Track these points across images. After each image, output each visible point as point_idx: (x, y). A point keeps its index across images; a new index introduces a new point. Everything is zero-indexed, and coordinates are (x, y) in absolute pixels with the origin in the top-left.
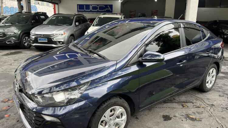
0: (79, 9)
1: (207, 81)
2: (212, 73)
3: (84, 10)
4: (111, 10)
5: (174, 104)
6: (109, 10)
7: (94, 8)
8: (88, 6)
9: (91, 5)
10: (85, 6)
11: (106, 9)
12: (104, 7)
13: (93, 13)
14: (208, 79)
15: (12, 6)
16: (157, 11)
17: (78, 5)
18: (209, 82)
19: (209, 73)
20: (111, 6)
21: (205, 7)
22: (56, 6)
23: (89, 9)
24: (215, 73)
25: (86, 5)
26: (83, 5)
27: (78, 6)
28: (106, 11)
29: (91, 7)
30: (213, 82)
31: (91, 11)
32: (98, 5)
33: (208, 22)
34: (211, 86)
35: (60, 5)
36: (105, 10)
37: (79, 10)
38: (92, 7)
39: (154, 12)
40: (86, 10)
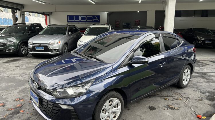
1: (183, 79)
2: (187, 73)
3: (73, 21)
4: (98, 21)
5: (158, 98)
7: (83, 18)
8: (77, 17)
9: (80, 16)
11: (94, 19)
12: (92, 17)
13: (82, 23)
14: (184, 77)
15: (5, 18)
16: (140, 20)
17: (68, 16)
18: (185, 80)
19: (185, 73)
20: (98, 17)
21: (181, 17)
22: (48, 17)
23: (79, 20)
24: (189, 72)
25: (75, 16)
26: (73, 16)
29: (80, 18)
30: (188, 80)
31: (80, 21)
32: (86, 16)
33: (184, 30)
34: (186, 83)
35: (51, 16)
36: (93, 21)
37: (69, 20)
38: (81, 17)
39: (137, 22)
40: (75, 21)
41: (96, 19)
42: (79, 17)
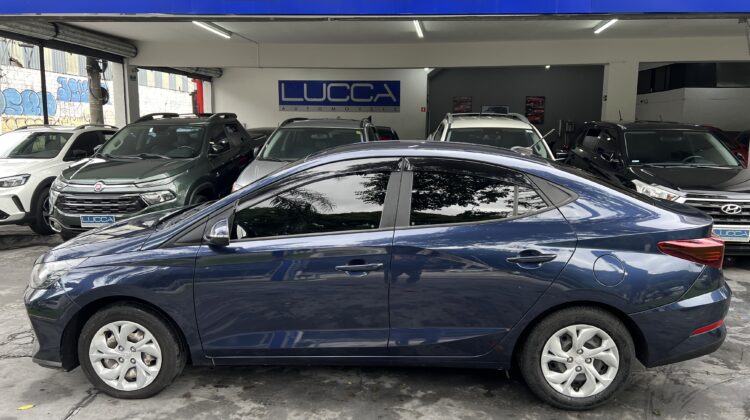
0: (286, 96)
3: (302, 100)
4: (395, 100)
6: (390, 98)
9: (328, 83)
10: (305, 85)
11: (379, 95)
12: (372, 87)
13: (333, 110)
15: (29, 88)
16: (544, 98)
17: (280, 82)
20: (395, 86)
21: (714, 86)
22: (206, 85)
23: (322, 97)
25: (309, 83)
26: (300, 84)
27: (283, 85)
28: (378, 100)
29: (326, 91)
31: (327, 103)
32: (350, 83)
35: (218, 82)
36: (375, 100)
37: (284, 99)
38: (332, 88)
39: (535, 102)
40: (309, 100)
41: (386, 92)
42: (324, 85)
